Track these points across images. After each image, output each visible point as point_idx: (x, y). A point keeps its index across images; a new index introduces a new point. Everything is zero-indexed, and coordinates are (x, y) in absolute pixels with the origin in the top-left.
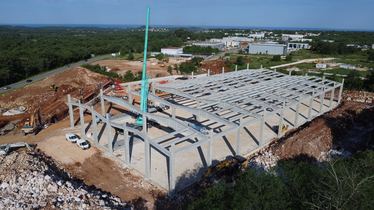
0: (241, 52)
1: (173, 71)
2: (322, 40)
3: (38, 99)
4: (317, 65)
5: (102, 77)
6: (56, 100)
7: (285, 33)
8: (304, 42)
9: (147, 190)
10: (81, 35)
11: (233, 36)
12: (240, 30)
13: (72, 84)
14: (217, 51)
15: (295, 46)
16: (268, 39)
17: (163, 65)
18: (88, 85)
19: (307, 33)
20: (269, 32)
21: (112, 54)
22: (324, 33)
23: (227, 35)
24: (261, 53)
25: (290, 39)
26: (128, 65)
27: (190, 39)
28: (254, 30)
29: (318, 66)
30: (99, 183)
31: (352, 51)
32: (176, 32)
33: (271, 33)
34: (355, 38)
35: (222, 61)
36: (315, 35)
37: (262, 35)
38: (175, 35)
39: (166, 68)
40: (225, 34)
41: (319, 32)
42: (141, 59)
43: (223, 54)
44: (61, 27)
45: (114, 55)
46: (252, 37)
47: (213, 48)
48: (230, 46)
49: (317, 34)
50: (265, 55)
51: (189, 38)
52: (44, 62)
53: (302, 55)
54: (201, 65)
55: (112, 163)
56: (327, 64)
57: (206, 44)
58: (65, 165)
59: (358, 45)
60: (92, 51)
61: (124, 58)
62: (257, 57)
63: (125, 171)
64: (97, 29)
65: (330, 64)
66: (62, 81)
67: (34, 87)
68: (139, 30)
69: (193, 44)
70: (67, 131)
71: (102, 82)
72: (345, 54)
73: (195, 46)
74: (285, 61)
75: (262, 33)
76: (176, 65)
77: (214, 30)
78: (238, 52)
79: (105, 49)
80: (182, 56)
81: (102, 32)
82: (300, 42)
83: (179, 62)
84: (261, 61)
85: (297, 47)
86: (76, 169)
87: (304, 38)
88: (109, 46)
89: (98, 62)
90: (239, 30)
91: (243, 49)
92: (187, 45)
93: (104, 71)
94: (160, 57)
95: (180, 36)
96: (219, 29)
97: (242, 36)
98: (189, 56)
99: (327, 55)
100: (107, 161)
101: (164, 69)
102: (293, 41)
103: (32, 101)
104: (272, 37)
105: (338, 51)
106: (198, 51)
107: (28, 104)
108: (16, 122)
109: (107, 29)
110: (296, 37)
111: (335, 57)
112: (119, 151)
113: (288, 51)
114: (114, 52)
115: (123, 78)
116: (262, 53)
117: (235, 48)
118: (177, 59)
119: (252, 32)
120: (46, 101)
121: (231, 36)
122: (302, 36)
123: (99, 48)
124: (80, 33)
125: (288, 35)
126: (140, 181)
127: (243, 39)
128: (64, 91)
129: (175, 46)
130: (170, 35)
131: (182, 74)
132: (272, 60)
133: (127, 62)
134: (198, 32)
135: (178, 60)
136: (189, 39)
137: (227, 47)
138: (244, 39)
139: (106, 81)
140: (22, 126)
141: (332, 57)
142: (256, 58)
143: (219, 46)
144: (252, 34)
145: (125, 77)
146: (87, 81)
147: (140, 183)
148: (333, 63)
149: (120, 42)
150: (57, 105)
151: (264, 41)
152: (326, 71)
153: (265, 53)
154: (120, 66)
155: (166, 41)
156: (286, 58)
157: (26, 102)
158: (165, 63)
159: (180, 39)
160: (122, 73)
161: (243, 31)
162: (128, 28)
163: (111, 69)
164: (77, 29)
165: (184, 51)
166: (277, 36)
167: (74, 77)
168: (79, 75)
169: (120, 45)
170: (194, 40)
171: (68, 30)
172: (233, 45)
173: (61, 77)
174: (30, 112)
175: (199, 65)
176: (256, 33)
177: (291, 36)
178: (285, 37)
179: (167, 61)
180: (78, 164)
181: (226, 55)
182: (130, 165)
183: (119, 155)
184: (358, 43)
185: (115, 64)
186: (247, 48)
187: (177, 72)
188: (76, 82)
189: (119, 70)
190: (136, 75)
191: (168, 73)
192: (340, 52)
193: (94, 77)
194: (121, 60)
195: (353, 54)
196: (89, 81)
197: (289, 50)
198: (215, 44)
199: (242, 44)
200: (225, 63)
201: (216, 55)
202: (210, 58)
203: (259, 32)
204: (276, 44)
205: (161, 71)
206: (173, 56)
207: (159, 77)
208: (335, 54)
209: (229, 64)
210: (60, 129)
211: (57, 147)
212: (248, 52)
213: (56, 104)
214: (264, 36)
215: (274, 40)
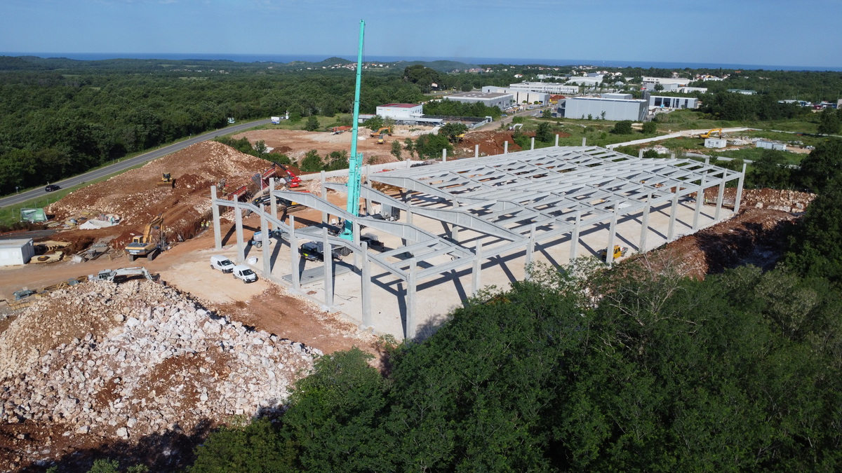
0: (547, 115)
1: (403, 151)
2: (730, 90)
3: (142, 200)
4: (706, 141)
5: (258, 161)
6: (176, 203)
7: (648, 75)
8: (689, 95)
9: (366, 342)
10: (195, 78)
11: (532, 81)
12: (550, 67)
13: (203, 174)
14: (496, 112)
15: (667, 104)
16: (611, 87)
17: (381, 141)
18: (232, 178)
19: (698, 76)
20: (615, 73)
21: (272, 118)
22: (737, 75)
23: (519, 78)
24: (590, 118)
25: (659, 87)
26: (307, 139)
27: (438, 87)
28: (581, 67)
29: (710, 143)
30: (282, 331)
31: (789, 113)
32: (406, 71)
33: (617, 74)
34: (804, 85)
35: (506, 132)
36: (716, 79)
37: (599, 78)
38: (406, 77)
39: (388, 146)
40: (516, 76)
41: (725, 73)
42: (334, 128)
43: (510, 119)
44: (150, 60)
45: (275, 119)
46: (574, 84)
47: (487, 105)
48: (524, 102)
49: (721, 78)
50: (600, 121)
51: (435, 85)
52: (136, 132)
53: (678, 122)
54: (461, 140)
55: (300, 304)
56: (730, 139)
57: (473, 96)
58: (217, 305)
59: (809, 101)
60: (230, 110)
61: (299, 126)
62: (582, 125)
63: (326, 316)
64: (229, 65)
65: (735, 140)
66: (181, 169)
67: (128, 180)
68: (324, 68)
69: (445, 97)
70: (208, 254)
71: (259, 172)
72: (773, 119)
73: (448, 102)
74: (641, 134)
75: (598, 75)
76: (408, 140)
77: (492, 67)
78: (541, 115)
79: (257, 107)
80: (420, 123)
81: (242, 71)
82: (681, 94)
83: (414, 135)
84: (589, 133)
85: (671, 104)
86: (238, 311)
87: (690, 85)
88: (263, 101)
89: (244, 133)
90: (547, 67)
91: (553, 108)
92: (432, 101)
93: (260, 152)
94: (374, 124)
95: (415, 81)
96: (502, 66)
97: (552, 80)
98: (435, 123)
99: (734, 122)
100: (290, 301)
101: (385, 149)
102: (664, 91)
103: (130, 205)
104: (620, 83)
105: (758, 114)
106: (456, 112)
107: (122, 210)
108: (108, 239)
109: (251, 65)
110: (672, 84)
111: (751, 125)
112: (311, 285)
113: (650, 113)
114: (276, 115)
115: (300, 165)
116: (594, 118)
117: (536, 106)
118: (411, 128)
119: (575, 73)
120: (158, 205)
121: (530, 80)
122: (687, 81)
123: (244, 105)
124: (193, 73)
125: (655, 79)
126: (352, 329)
127: (554, 87)
128: (189, 186)
129: (406, 102)
130: (392, 79)
131: (421, 158)
132: (613, 132)
133: (304, 134)
134: (456, 72)
135: (413, 130)
136: (434, 87)
137: (519, 105)
138: (556, 88)
139: (267, 169)
140: (123, 245)
141: (744, 126)
142: (580, 127)
143: (500, 103)
144: (576, 75)
145: (303, 165)
146: (229, 169)
147: (354, 332)
148: (743, 138)
149: (288, 93)
150: (180, 212)
151: (600, 92)
152: (724, 154)
153: (601, 118)
154: (291, 141)
155: (385, 91)
156: (643, 127)
157: (119, 206)
158: (386, 136)
159: (415, 87)
160: (298, 155)
161: (556, 69)
162: (299, 62)
163: (272, 149)
164: (185, 64)
165: (425, 111)
166: (632, 82)
167: (204, 161)
168: (213, 156)
169: (287, 98)
170: (446, 89)
171: (164, 66)
172: (532, 100)
173: (178, 161)
174: (130, 224)
175: (457, 141)
176: (585, 74)
177: (662, 81)
178: (649, 82)
179: (389, 133)
180: (240, 304)
181: (516, 120)
182: (333, 306)
183: (312, 292)
184: (809, 97)
185: (280, 138)
186: (561, 107)
187: (412, 154)
188: (210, 171)
189: (290, 149)
190: (326, 158)
191: (392, 155)
192: (762, 117)
193: (242, 163)
194: (291, 130)
195: (791, 120)
196: (233, 170)
197: (654, 110)
198: (493, 99)
199: (551, 98)
200: (512, 137)
201: (493, 120)
202: (481, 127)
203: (592, 72)
204: (625, 97)
205: (377, 152)
206: (401, 122)
207: (374, 164)
208: (752, 120)
209: (520, 139)
210: (195, 251)
211: (197, 279)
212: (563, 114)
213: (177, 210)
214: (603, 82)
215: (623, 90)
